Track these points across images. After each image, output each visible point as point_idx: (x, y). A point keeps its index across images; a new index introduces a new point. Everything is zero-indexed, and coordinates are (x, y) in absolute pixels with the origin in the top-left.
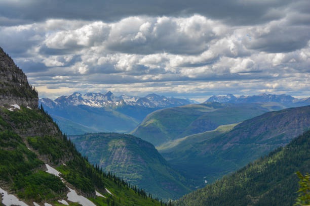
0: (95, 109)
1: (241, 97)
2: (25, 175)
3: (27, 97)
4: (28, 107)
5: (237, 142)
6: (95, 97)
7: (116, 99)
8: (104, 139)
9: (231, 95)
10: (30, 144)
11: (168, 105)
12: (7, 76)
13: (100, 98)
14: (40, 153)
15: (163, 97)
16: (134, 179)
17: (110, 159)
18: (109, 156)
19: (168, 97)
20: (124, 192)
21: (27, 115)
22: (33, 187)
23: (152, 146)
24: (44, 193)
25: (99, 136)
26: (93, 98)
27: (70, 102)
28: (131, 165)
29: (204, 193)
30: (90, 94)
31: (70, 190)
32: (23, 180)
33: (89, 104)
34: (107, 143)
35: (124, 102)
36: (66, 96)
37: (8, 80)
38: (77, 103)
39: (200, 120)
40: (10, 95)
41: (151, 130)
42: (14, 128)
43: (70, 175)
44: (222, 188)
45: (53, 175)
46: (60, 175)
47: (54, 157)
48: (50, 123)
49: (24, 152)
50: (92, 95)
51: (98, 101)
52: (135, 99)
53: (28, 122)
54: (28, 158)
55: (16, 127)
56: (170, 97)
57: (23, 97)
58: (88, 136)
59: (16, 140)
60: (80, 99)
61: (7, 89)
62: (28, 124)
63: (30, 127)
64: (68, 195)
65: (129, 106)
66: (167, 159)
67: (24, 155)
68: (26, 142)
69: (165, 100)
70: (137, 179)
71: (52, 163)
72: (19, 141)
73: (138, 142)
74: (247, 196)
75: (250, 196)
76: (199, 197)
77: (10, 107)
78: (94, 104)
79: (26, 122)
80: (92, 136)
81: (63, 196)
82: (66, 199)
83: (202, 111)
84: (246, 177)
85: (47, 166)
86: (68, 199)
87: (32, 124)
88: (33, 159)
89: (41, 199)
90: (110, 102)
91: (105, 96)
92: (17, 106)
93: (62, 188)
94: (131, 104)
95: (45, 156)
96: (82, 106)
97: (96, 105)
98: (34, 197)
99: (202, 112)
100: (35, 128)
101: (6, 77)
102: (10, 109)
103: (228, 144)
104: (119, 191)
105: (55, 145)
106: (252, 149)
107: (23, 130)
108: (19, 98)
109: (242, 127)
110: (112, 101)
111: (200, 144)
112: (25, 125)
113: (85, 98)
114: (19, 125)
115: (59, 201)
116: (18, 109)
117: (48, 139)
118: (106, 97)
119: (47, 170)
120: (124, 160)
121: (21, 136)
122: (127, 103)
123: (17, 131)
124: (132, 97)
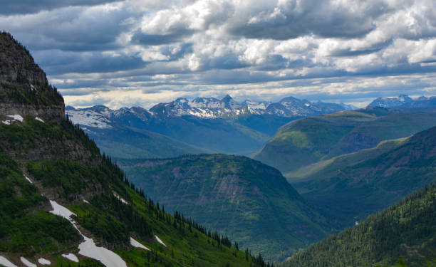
0: (206, 120)
1: (420, 98)
2: (14, 218)
3: (36, 104)
4: (37, 118)
5: (406, 165)
6: (207, 103)
7: (238, 106)
8: (206, 163)
9: (404, 96)
10: (31, 172)
11: (312, 112)
12: (8, 74)
13: (214, 106)
14: (45, 185)
15: (305, 101)
16: (248, 221)
17: (213, 192)
18: (213, 188)
19: (312, 102)
20: (188, 240)
21: (32, 129)
22: (25, 235)
23: (278, 172)
24: (40, 243)
25: (199, 159)
26: (205, 106)
27: (170, 111)
28: (243, 200)
29: (340, 241)
30: (199, 100)
31: (85, 238)
32: (9, 225)
33: (197, 114)
34: (209, 170)
35: (247, 110)
36: (166, 104)
37: (9, 79)
38: (181, 112)
39: (354, 133)
40: (8, 101)
41: (285, 149)
42: (7, 149)
43: (89, 216)
44: (366, 234)
45: (59, 218)
46: (72, 217)
47: (67, 191)
48: (69, 141)
49: (17, 184)
50: (203, 101)
51: (211, 109)
52: (265, 106)
53: (31, 140)
54: (22, 192)
55: (11, 147)
56: (316, 102)
57: (30, 104)
58: (183, 159)
59: (7, 166)
60: (186, 106)
61: (5, 94)
62: (31, 144)
63: (34, 147)
64: (80, 247)
65: (254, 115)
66: (301, 191)
67: (16, 188)
68: (24, 170)
69: (307, 105)
70: (253, 220)
71: (63, 200)
72: (12, 168)
73: (255, 167)
74: (402, 245)
75: (405, 245)
76: (333, 247)
77: (6, 118)
78: (205, 114)
79: (28, 141)
80: (189, 159)
81: (72, 248)
82: (76, 252)
83: (359, 120)
84: (401, 216)
85: (53, 204)
86: (80, 253)
87: (37, 143)
88: (31, 194)
89: (34, 253)
90: (227, 111)
91: (221, 102)
92: (18, 117)
93: (72, 236)
94: (258, 113)
95: (52, 189)
96: (187, 117)
97: (208, 115)
98: (23, 250)
99: (358, 122)
100: (42, 149)
101: (6, 76)
102: (7, 123)
103: (393, 168)
104: (177, 240)
105: (73, 173)
106: (428, 174)
107: (20, 153)
108: (23, 106)
109: (413, 142)
110: (231, 109)
111: (353, 168)
112: (25, 145)
113: (193, 105)
114: (16, 144)
115: (64, 255)
116: (20, 122)
117: (62, 165)
118: (223, 103)
119: (53, 209)
120: (234, 193)
121: (17, 161)
122: (252, 112)
123: (12, 153)
124: (260, 103)
